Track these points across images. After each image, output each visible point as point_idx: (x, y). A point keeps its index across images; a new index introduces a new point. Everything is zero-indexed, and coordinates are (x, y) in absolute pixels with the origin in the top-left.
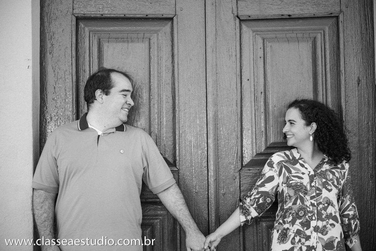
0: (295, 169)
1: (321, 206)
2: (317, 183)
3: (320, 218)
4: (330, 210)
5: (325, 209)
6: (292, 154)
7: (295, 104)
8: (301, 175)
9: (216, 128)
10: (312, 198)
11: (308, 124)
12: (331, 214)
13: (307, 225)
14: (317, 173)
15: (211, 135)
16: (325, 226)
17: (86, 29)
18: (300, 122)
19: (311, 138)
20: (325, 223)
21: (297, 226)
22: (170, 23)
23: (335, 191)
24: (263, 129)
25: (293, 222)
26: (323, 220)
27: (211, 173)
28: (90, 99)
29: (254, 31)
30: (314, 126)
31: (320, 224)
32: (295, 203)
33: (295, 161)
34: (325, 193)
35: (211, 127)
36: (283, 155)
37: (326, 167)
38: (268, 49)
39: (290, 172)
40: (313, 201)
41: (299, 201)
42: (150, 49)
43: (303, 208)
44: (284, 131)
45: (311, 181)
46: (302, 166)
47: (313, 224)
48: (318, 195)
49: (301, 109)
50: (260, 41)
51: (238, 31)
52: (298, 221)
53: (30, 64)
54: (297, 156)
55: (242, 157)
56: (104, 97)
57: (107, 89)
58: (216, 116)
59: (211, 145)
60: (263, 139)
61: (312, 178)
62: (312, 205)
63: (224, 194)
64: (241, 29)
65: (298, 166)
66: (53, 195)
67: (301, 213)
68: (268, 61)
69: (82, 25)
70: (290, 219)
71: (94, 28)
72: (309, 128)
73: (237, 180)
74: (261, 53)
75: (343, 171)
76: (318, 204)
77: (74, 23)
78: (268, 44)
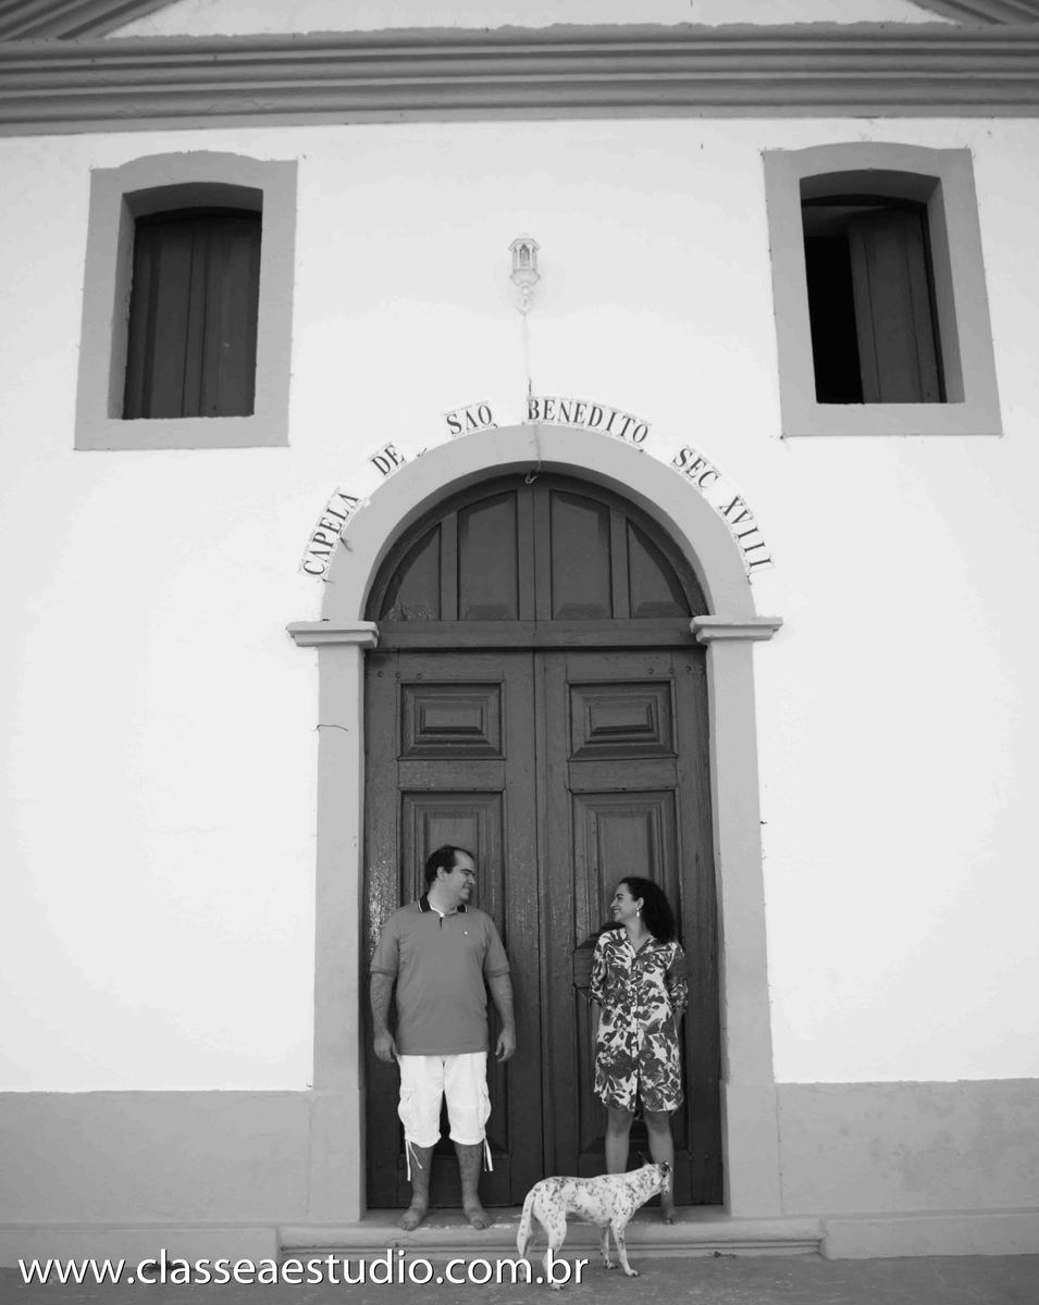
0: (619, 950)
1: (642, 991)
2: (639, 967)
3: (640, 1003)
4: (653, 992)
5: (646, 993)
6: (619, 934)
7: (626, 880)
8: (624, 957)
9: (548, 907)
10: (632, 983)
11: (636, 899)
12: (654, 996)
13: (627, 1009)
14: (641, 956)
15: (543, 915)
16: (646, 1012)
17: (411, 804)
18: (628, 896)
19: (638, 914)
20: (646, 1008)
21: (618, 1010)
22: (499, 797)
23: (659, 971)
24: (597, 909)
25: (615, 1006)
26: (643, 1005)
27: (543, 955)
28: (430, 877)
29: (586, 805)
30: (642, 900)
31: (641, 1009)
32: (616, 986)
33: (620, 942)
34: (646, 977)
35: (543, 906)
36: (609, 935)
37: (650, 949)
38: (602, 825)
39: (613, 953)
40: (633, 986)
41: (619, 985)
42: (478, 824)
43: (624, 992)
44: (612, 905)
45: (633, 965)
46: (627, 947)
47: (633, 1009)
48: (638, 979)
49: (630, 884)
50: (593, 815)
51: (570, 805)
52: (620, 1005)
53: (357, 841)
54: (623, 936)
55: (576, 938)
56: (446, 875)
57: (449, 867)
58: (547, 896)
59: (543, 926)
60: (598, 919)
61: (634, 961)
62: (633, 990)
63: (557, 978)
64: (573, 803)
65: (623, 947)
66: (391, 979)
67: (622, 998)
68: (602, 836)
69: (407, 799)
70: (612, 1001)
71: (417, 803)
72: (636, 904)
73: (571, 963)
74: (594, 828)
75: (669, 953)
76: (639, 989)
77: (399, 798)
78: (602, 819)
